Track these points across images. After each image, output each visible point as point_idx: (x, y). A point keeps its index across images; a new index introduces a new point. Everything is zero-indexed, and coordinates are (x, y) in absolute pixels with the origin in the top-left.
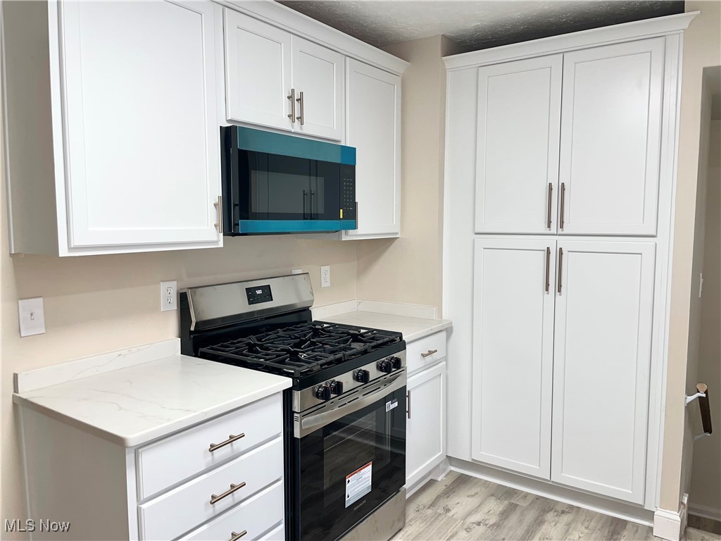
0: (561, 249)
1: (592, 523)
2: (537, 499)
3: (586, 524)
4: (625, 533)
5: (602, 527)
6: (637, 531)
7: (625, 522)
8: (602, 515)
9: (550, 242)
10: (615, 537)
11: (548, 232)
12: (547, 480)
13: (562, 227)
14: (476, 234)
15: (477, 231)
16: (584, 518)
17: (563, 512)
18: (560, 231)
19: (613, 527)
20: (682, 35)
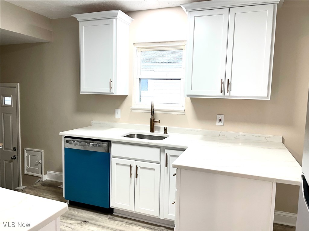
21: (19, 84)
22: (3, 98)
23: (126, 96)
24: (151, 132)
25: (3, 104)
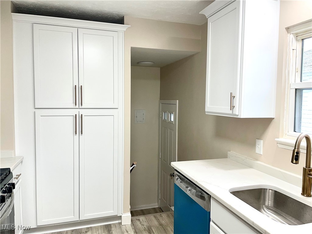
0: (82, 115)
1: (99, 231)
2: (72, 231)
3: (97, 232)
4: (113, 229)
5: (104, 231)
6: (116, 226)
7: (110, 225)
8: (101, 226)
9: (76, 112)
10: (110, 232)
11: (75, 107)
12: (78, 221)
13: (82, 105)
14: (35, 109)
15: (36, 107)
16: (95, 230)
17: (86, 232)
18: (80, 107)
19: (107, 229)
20: (123, 33)
21: (178, 101)
22: (170, 114)
23: (271, 119)
24: (303, 194)
25: (170, 120)
